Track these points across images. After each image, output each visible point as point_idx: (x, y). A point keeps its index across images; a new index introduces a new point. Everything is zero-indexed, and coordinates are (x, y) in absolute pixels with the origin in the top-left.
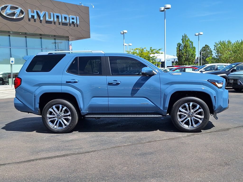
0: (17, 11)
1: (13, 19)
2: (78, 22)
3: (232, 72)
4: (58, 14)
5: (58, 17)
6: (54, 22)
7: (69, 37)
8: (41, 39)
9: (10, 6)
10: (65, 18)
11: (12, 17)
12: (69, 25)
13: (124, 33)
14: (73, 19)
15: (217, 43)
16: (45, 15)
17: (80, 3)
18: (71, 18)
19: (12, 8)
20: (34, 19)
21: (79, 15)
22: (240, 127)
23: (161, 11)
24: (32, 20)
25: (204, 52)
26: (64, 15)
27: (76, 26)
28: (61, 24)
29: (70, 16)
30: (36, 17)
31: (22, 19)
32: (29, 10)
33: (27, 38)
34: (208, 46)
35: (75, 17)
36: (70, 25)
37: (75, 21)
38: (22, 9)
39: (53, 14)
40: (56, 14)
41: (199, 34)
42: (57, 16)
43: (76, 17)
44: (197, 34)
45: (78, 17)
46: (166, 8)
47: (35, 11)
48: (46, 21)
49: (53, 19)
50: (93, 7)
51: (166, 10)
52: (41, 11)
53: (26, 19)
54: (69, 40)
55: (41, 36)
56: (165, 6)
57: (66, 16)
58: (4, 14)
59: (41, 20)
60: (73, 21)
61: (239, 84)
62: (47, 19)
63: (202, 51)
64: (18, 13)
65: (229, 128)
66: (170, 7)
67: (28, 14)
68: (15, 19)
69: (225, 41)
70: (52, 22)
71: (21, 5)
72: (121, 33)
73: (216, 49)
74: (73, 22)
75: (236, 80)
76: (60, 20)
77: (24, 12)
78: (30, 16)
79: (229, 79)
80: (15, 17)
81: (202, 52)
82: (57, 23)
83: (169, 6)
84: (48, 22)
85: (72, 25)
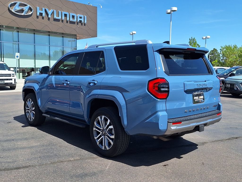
0: (26, 9)
1: (22, 15)
2: (86, 21)
3: (230, 76)
4: (66, 13)
5: (66, 15)
6: (62, 20)
7: (77, 35)
8: (49, 36)
9: (18, 3)
10: (73, 17)
11: (21, 14)
12: (76, 23)
13: (133, 34)
14: (81, 18)
15: (223, 47)
16: (53, 13)
17: (89, 3)
18: (79, 16)
19: (21, 5)
20: (42, 17)
21: (87, 14)
22: (219, 141)
23: (168, 13)
24: (40, 17)
25: (212, 55)
26: (72, 14)
27: (83, 24)
28: (69, 22)
29: (78, 15)
30: (44, 14)
31: (31, 15)
32: (38, 8)
33: (35, 35)
34: (216, 50)
35: (82, 16)
36: (78, 24)
37: (82, 20)
38: (31, 7)
39: (62, 13)
40: (64, 13)
41: (206, 38)
42: (64, 14)
43: (84, 17)
44: (204, 37)
45: (85, 16)
46: (172, 11)
47: (44, 9)
48: (54, 19)
49: (61, 18)
50: (101, 7)
51: (172, 12)
52: (50, 9)
53: (34, 16)
54: (76, 39)
55: (49, 33)
56: (171, 9)
57: (74, 14)
58: (13, 11)
59: (49, 18)
60: (81, 19)
61: (236, 89)
62: (55, 17)
63: (210, 54)
64: (27, 10)
65: (205, 142)
66: (177, 10)
67: (37, 11)
68: (24, 15)
69: (231, 45)
70: (60, 20)
71: (30, 3)
72: (130, 33)
73: (221, 52)
74: (81, 21)
75: (232, 85)
76: (68, 19)
77: (33, 9)
78: (38, 14)
79: (226, 84)
80: (23, 14)
81: (210, 56)
82: (65, 22)
83: (175, 8)
84: (55, 20)
85: (80, 24)
